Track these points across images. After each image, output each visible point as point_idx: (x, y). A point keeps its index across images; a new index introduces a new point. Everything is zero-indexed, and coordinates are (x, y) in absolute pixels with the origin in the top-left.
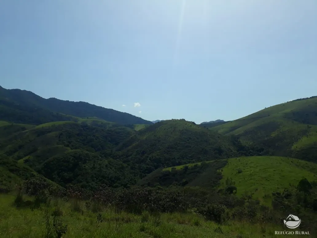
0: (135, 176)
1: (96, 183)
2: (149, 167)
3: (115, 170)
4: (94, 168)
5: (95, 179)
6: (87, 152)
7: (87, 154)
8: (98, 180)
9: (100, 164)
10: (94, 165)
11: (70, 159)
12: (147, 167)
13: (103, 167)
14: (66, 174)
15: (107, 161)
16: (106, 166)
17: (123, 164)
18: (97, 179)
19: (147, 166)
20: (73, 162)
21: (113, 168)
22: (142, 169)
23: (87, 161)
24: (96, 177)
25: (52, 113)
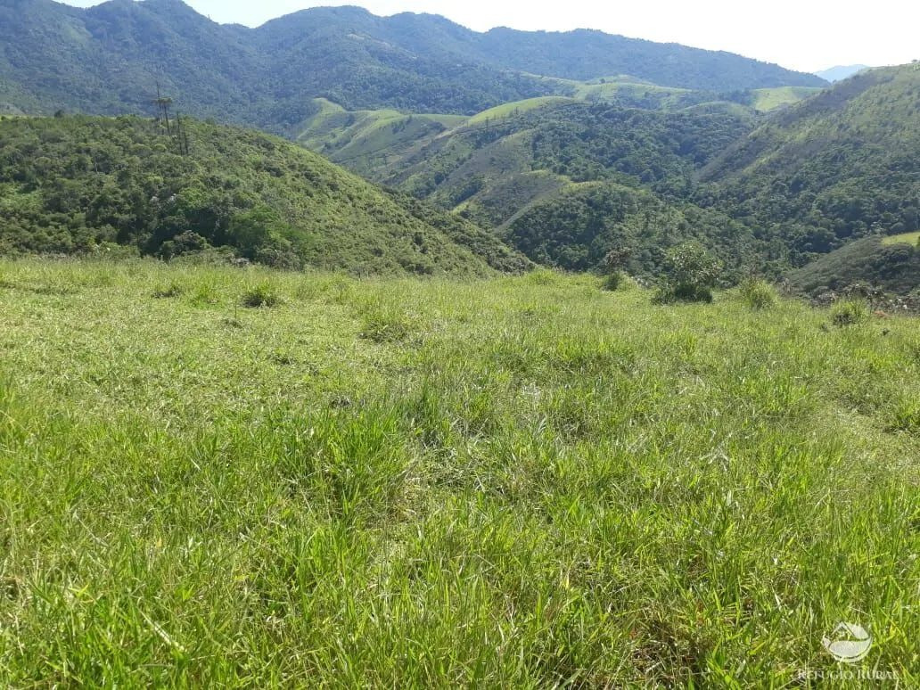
0: (770, 258)
1: (656, 275)
2: (816, 230)
3: (707, 240)
4: (646, 234)
5: (653, 264)
6: (624, 189)
7: (623, 194)
8: (660, 268)
9: (662, 223)
10: (646, 225)
11: (577, 208)
12: (810, 233)
13: (671, 231)
14: (570, 251)
15: (680, 213)
16: (681, 227)
17: (733, 222)
18: (657, 265)
19: (812, 228)
20: (586, 216)
21: (702, 235)
22: (791, 238)
23: (627, 215)
24: (653, 260)
25: (503, 74)
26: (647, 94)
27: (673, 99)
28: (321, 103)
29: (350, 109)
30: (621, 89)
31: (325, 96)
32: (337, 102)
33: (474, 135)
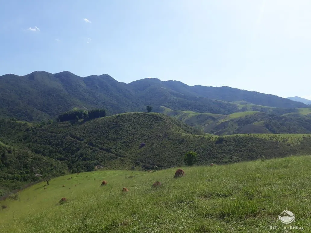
25: (212, 100)
26: (262, 108)
27: (271, 110)
28: (164, 108)
29: (174, 110)
30: (253, 106)
31: (164, 106)
32: (169, 108)
33: (237, 122)
